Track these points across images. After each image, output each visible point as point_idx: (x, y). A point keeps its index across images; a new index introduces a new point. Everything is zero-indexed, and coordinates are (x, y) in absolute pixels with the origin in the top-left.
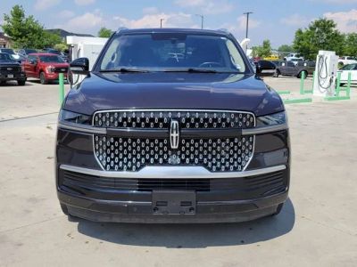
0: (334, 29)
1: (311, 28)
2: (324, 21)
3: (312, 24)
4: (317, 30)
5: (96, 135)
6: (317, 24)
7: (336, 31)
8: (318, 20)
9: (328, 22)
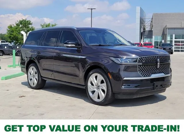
0: (30, 26)
1: (17, 25)
2: (25, 21)
3: (17, 22)
4: (21, 26)
5: (139, 65)
6: (21, 22)
7: (32, 27)
8: (21, 20)
9: (28, 21)
